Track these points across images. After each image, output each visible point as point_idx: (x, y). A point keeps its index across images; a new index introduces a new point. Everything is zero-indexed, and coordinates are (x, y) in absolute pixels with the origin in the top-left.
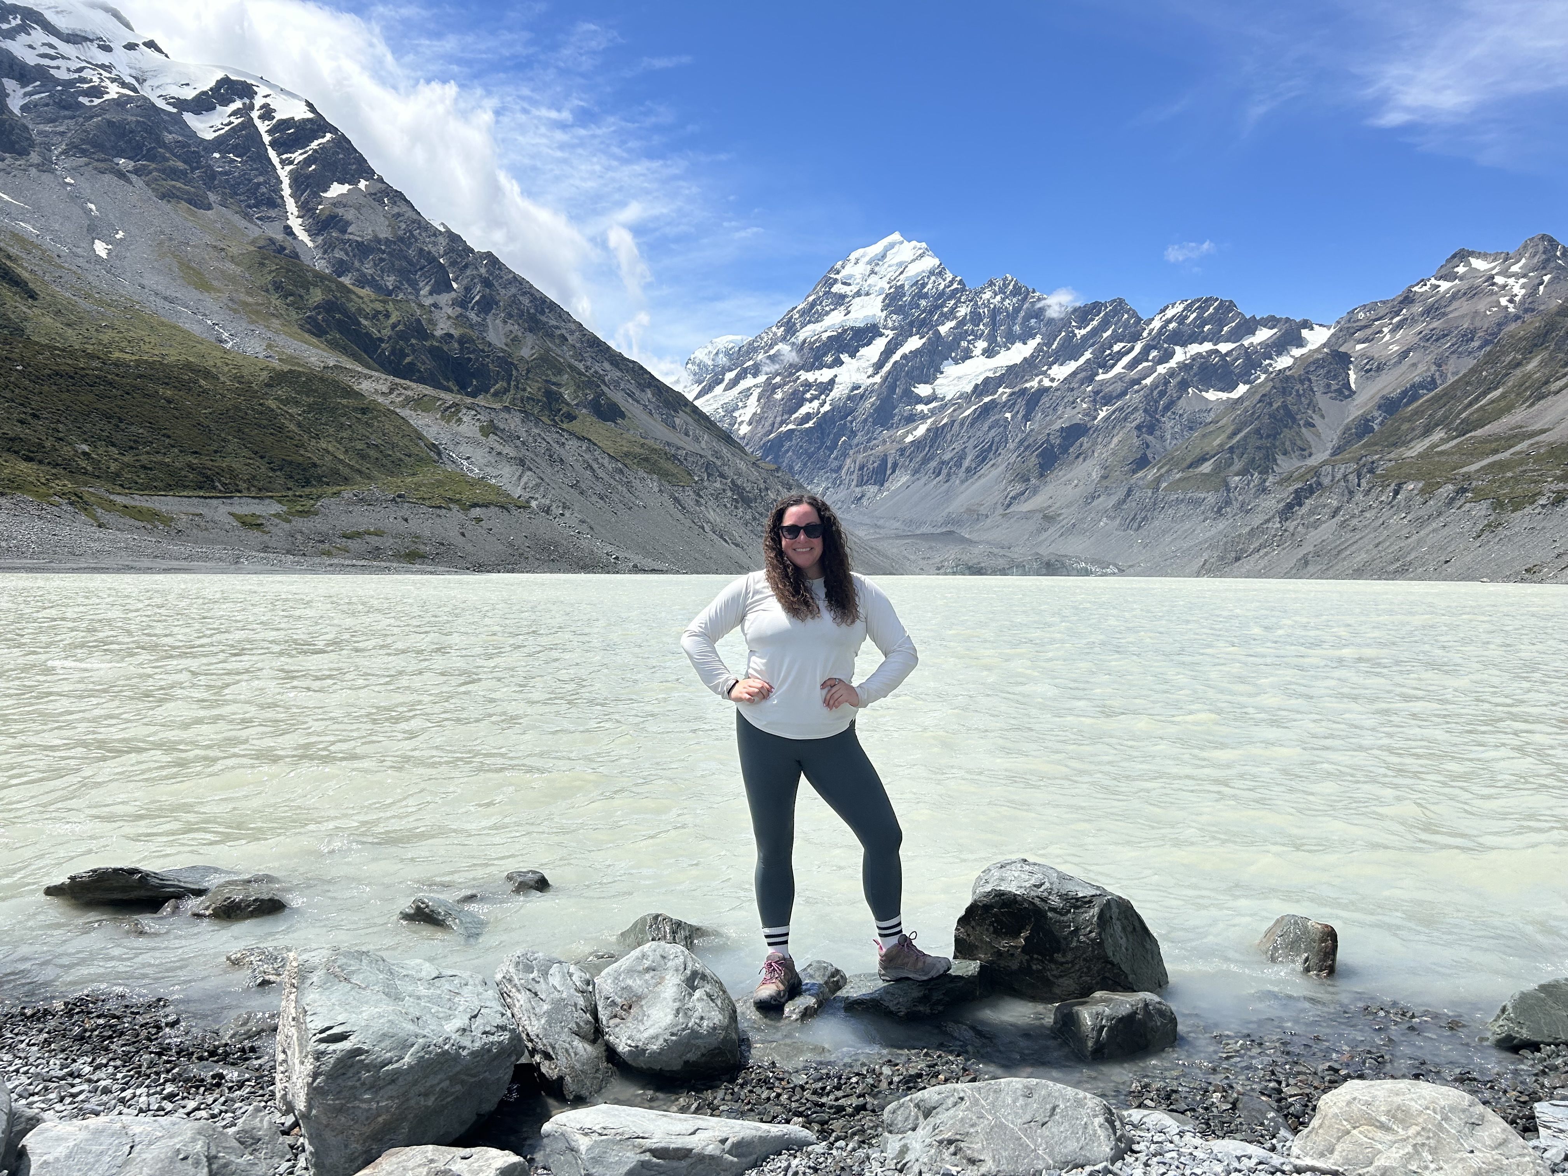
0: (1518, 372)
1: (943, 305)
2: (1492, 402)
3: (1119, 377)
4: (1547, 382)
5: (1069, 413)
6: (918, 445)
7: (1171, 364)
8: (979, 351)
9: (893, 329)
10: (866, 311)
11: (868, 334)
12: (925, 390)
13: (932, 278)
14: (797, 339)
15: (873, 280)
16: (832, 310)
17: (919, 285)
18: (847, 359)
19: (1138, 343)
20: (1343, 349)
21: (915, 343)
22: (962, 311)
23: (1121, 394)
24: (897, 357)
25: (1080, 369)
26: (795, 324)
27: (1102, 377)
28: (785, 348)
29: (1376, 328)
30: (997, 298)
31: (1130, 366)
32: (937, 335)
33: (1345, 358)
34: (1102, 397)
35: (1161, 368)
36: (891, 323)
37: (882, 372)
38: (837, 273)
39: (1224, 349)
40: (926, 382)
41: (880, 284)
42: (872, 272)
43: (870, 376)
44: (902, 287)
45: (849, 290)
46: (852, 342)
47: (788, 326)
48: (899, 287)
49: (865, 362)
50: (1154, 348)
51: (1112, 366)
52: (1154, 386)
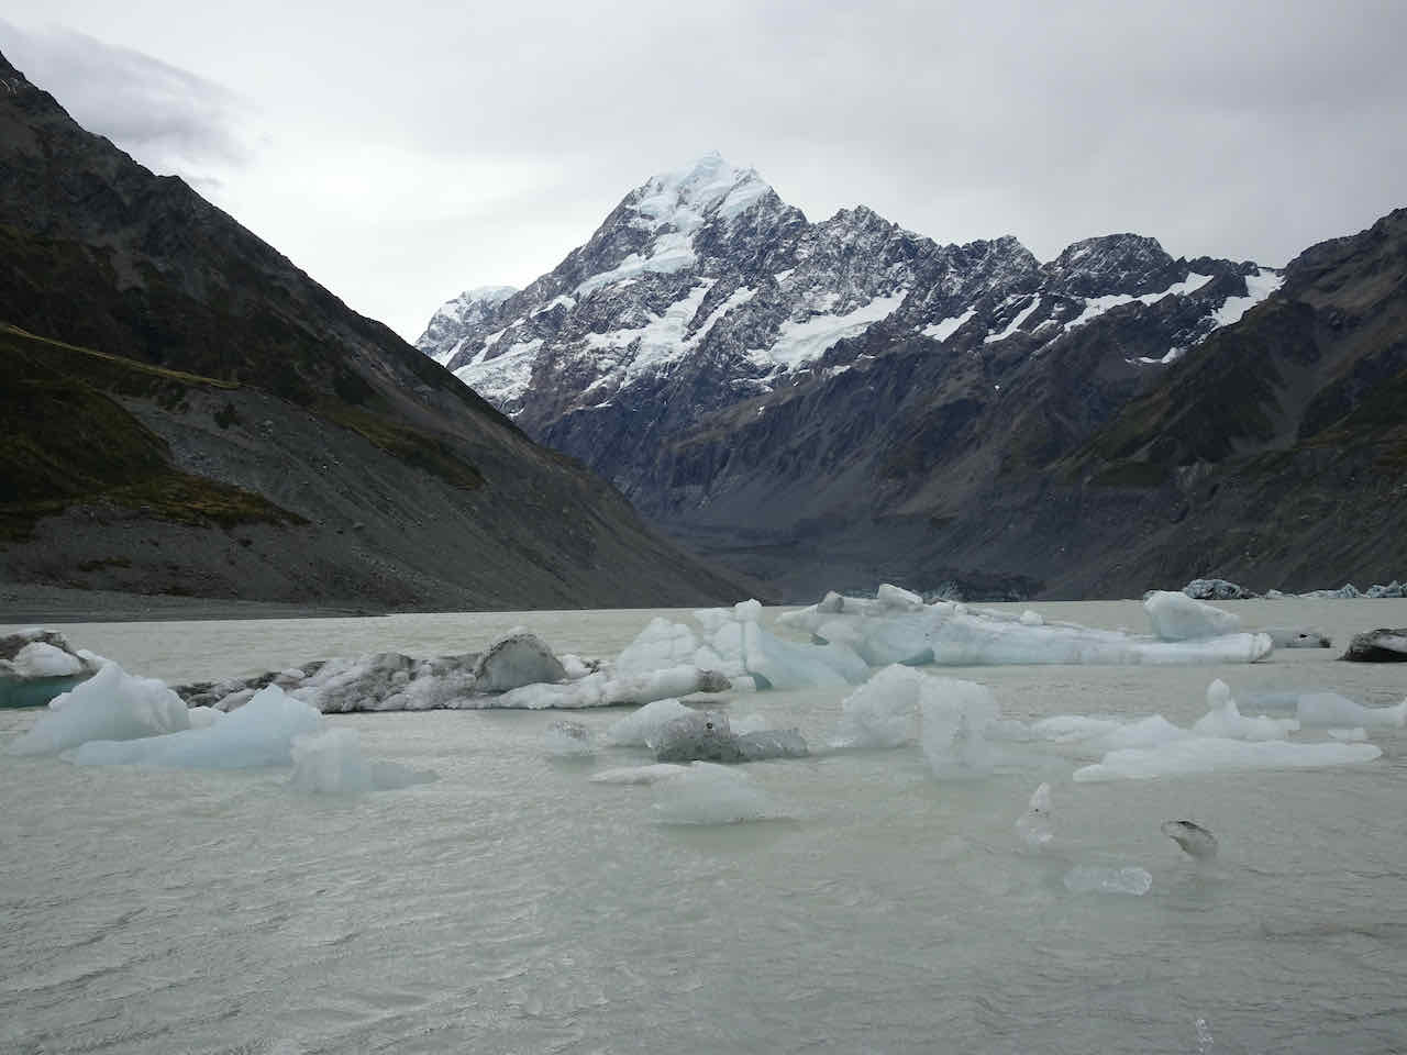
1: (776, 246)
5: (952, 385)
6: (754, 429)
7: (1080, 321)
8: (828, 306)
9: (712, 276)
10: (674, 252)
11: (680, 283)
12: (758, 357)
13: (761, 210)
14: (585, 289)
15: (682, 211)
16: (631, 252)
17: (746, 218)
18: (653, 317)
19: (1037, 294)
20: (1304, 298)
21: (743, 295)
22: (804, 253)
23: (1020, 360)
24: (720, 313)
25: (964, 328)
26: (580, 270)
27: (992, 338)
28: (567, 301)
29: (1340, 272)
30: (850, 236)
31: (1029, 324)
32: (773, 283)
33: (1306, 309)
34: (996, 362)
35: (1067, 327)
36: (708, 269)
37: (702, 333)
38: (634, 203)
39: (1149, 299)
40: (761, 346)
41: (693, 219)
42: (681, 201)
43: (686, 339)
44: (722, 221)
45: (651, 226)
46: (658, 294)
47: (570, 272)
48: (716, 222)
49: (678, 322)
50: (1057, 300)
51: (1005, 325)
52: (1063, 349)
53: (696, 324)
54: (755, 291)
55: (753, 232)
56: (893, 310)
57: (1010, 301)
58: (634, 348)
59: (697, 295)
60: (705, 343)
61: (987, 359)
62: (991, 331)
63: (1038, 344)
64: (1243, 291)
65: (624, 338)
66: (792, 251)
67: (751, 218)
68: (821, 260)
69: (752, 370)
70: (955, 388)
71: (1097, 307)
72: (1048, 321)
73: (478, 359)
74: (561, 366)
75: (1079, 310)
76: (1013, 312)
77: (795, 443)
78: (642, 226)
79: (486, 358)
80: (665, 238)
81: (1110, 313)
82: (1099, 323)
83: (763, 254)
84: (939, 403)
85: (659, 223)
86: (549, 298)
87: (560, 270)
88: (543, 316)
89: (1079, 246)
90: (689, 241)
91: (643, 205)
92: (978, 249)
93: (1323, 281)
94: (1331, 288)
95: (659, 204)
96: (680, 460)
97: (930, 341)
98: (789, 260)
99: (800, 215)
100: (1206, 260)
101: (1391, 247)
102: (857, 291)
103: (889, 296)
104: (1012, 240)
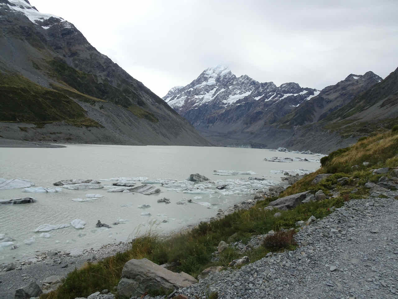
0: (358, 104)
1: (230, 81)
2: (352, 111)
3: (270, 101)
4: (364, 107)
6: (222, 114)
7: (283, 98)
8: (238, 93)
9: (218, 86)
10: (212, 81)
11: (212, 87)
12: (225, 101)
13: (228, 74)
14: (195, 87)
15: (214, 74)
16: (204, 81)
17: (225, 76)
18: (207, 93)
19: (275, 93)
20: (322, 96)
21: (223, 90)
22: (235, 83)
23: (271, 104)
24: (218, 93)
25: (261, 98)
26: (195, 84)
27: (266, 100)
28: (192, 89)
29: (330, 92)
30: (243, 80)
31: (273, 98)
32: (228, 88)
33: (322, 99)
34: (266, 105)
35: (280, 99)
36: (217, 85)
37: (215, 96)
38: (205, 72)
39: (295, 95)
40: (225, 99)
41: (215, 75)
42: (214, 72)
43: (212, 97)
44: (221, 76)
45: (208, 76)
46: (208, 89)
47: (193, 84)
48: (220, 76)
49: (211, 94)
50: (279, 94)
51: (269, 98)
52: (278, 103)
53: (214, 95)
54: (225, 89)
55: (226, 79)
56: (249, 94)
57: (270, 94)
58: (203, 98)
59: (215, 89)
60: (215, 98)
61: (265, 104)
62: (266, 99)
63: (275, 102)
64: (313, 94)
65: (201, 97)
66: (232, 83)
67: (226, 76)
68: (238, 84)
69: (223, 104)
70: (258, 109)
71: (286, 96)
72: (277, 98)
73: (175, 99)
74: (189, 101)
75: (283, 96)
76: (271, 96)
77: (229, 118)
78: (206, 76)
79: (177, 99)
80: (210, 79)
81: (288, 97)
82: (285, 99)
83: (227, 83)
84: (255, 111)
85: (209, 76)
86: (189, 88)
87: (191, 84)
88: (187, 92)
89: (284, 84)
90: (215, 79)
91: (207, 73)
92: (266, 84)
93: (327, 93)
94: (328, 95)
95: (210, 72)
96: (209, 119)
97: (255, 100)
98: (232, 84)
99: (235, 76)
100: (307, 88)
101: (340, 88)
102: (243, 90)
103: (249, 92)
104: (272, 82)
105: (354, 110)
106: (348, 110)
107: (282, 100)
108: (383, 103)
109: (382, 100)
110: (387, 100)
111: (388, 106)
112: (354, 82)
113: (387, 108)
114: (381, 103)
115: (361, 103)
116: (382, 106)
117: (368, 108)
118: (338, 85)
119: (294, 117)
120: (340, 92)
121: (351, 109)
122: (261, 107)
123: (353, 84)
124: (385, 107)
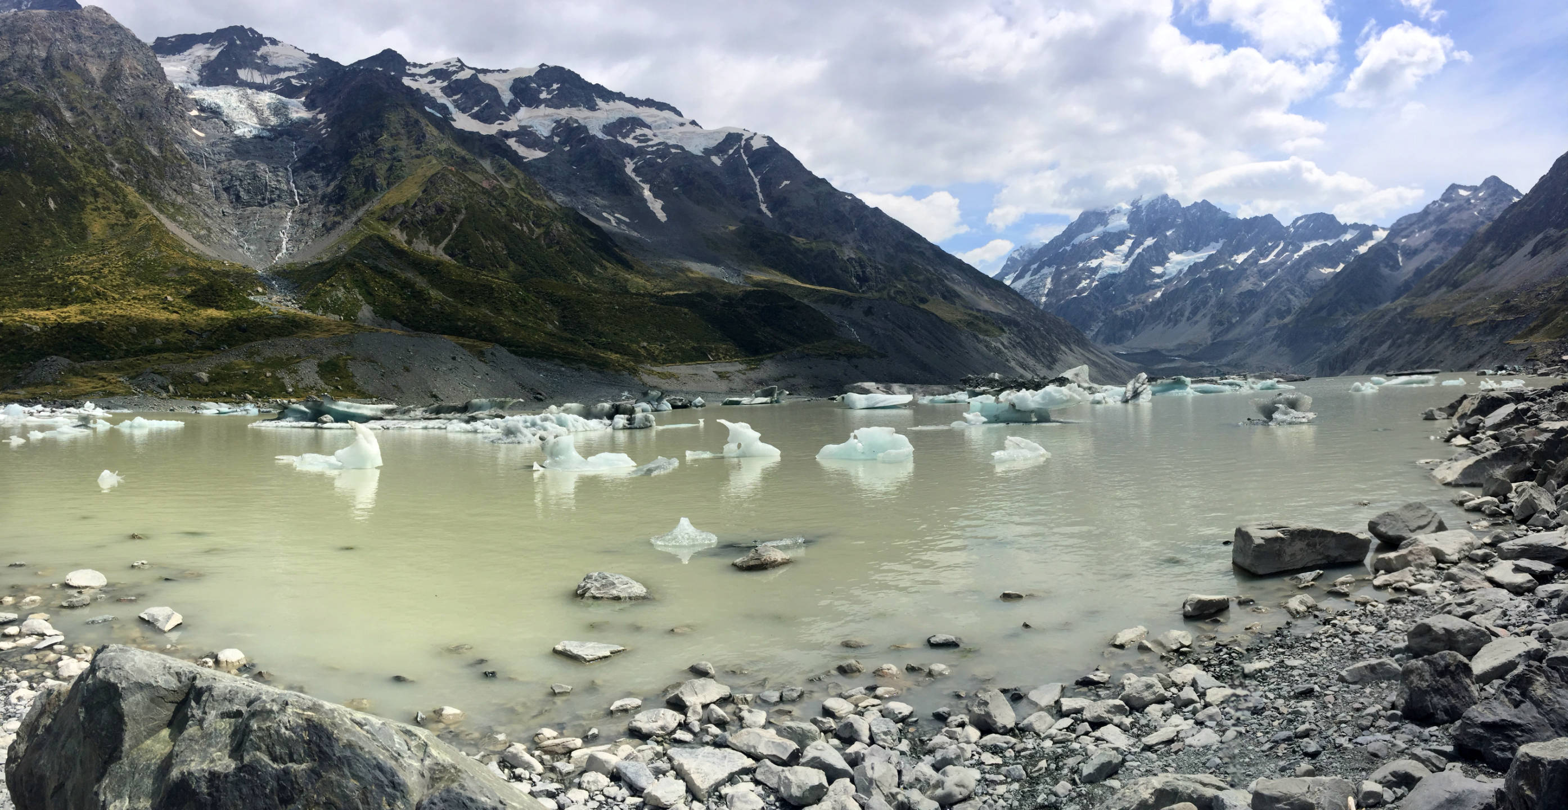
0: (1481, 253)
1: (1167, 218)
2: (1470, 270)
3: (1272, 261)
4: (1495, 258)
5: (1244, 284)
6: (1156, 304)
7: (1301, 253)
9: (1136, 234)
10: (1119, 223)
11: (1120, 238)
12: (1158, 270)
13: (1160, 201)
15: (1122, 203)
16: (1097, 224)
18: (1108, 253)
19: (1282, 241)
20: (1395, 242)
21: (1150, 241)
22: (1179, 221)
23: (1274, 272)
24: (1140, 250)
25: (1250, 257)
27: (1261, 262)
29: (1411, 229)
30: (1199, 213)
31: (1277, 255)
32: (1165, 236)
33: (1395, 247)
34: (1263, 274)
35: (1296, 256)
36: (1135, 230)
37: (1131, 260)
39: (1330, 243)
40: (1159, 265)
41: (1127, 207)
43: (1125, 262)
44: (1141, 207)
45: (1107, 211)
47: (1069, 234)
48: (1138, 208)
50: (1290, 243)
51: (1268, 255)
52: (1292, 266)
53: (1129, 256)
55: (1156, 212)
56: (1218, 249)
57: (1270, 245)
58: (1099, 267)
59: (1129, 242)
60: (1133, 264)
61: (1260, 271)
62: (1261, 259)
63: (1282, 264)
64: (1371, 238)
65: (1094, 263)
66: (1173, 221)
67: (1155, 205)
69: (1155, 276)
70: (1246, 285)
71: (1307, 247)
72: (1287, 254)
73: (1027, 276)
74: (1065, 277)
75: (1300, 248)
76: (1271, 249)
77: (1174, 310)
78: (1103, 211)
79: (1032, 275)
80: (1113, 216)
81: (1314, 249)
82: (1307, 254)
83: (1160, 223)
84: (1239, 291)
85: (1111, 209)
86: (1060, 246)
87: (1064, 233)
88: (1057, 255)
89: (1300, 219)
90: (1126, 217)
92: (1256, 220)
97: (1234, 263)
98: (1172, 225)
99: (1178, 204)
100: (1356, 224)
101: (1431, 218)
102: (1203, 241)
103: (1217, 243)
104: (1271, 216)
105: (1475, 267)
106: (1461, 269)
107: (1301, 258)
108: (1536, 247)
109: (1530, 239)
110: (1542, 240)
111: (1546, 252)
112: (1462, 202)
113: (1545, 258)
114: (1529, 246)
115: (1488, 249)
116: (1534, 253)
117: (1505, 260)
118: (1426, 212)
119: (1336, 294)
120: (1434, 228)
121: (1465, 266)
122: (1252, 280)
123: (1459, 209)
124: (1539, 257)
